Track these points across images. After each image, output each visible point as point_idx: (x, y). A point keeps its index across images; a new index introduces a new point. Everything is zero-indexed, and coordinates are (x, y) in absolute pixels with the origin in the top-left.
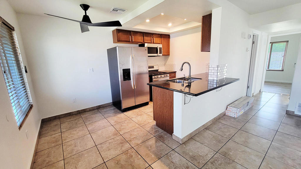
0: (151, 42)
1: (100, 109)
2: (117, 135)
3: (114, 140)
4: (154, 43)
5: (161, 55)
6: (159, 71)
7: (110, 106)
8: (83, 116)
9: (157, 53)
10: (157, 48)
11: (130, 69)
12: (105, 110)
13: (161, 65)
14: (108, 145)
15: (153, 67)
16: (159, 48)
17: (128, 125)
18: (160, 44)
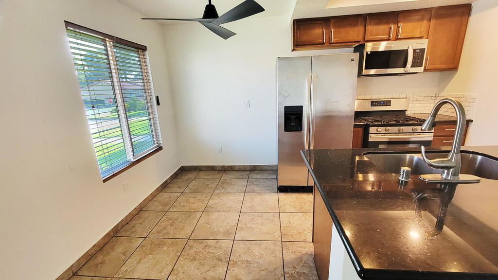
0: (390, 37)
1: (255, 172)
2: (227, 237)
3: (217, 243)
4: (397, 39)
5: (421, 69)
6: (407, 112)
7: (271, 172)
8: (225, 176)
9: (404, 66)
10: (407, 51)
11: (302, 106)
12: (259, 176)
13: (420, 98)
14: (201, 250)
15: (388, 103)
16: (414, 51)
17: (263, 224)
18: (421, 38)
